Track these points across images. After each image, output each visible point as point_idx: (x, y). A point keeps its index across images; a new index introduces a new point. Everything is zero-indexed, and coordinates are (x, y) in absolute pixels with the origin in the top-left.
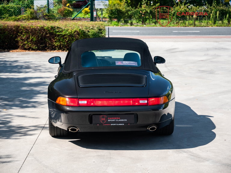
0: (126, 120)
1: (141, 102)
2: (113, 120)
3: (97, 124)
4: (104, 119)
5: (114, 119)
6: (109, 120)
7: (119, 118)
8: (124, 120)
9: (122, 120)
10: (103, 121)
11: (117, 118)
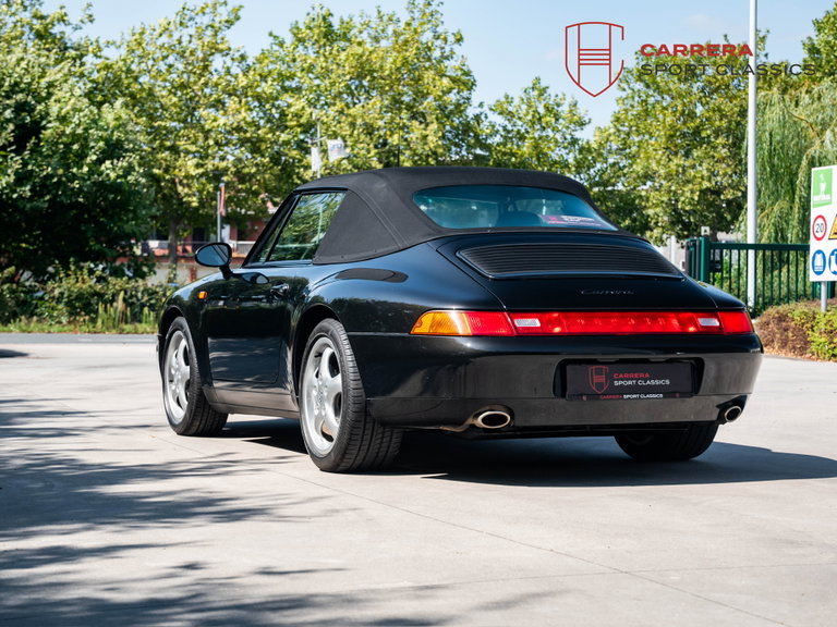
0: (668, 382)
1: (703, 322)
2: (630, 383)
3: (581, 395)
4: (602, 379)
5: (632, 379)
6: (616, 383)
7: (647, 375)
8: (661, 382)
9: (657, 382)
10: (600, 385)
11: (642, 375)
